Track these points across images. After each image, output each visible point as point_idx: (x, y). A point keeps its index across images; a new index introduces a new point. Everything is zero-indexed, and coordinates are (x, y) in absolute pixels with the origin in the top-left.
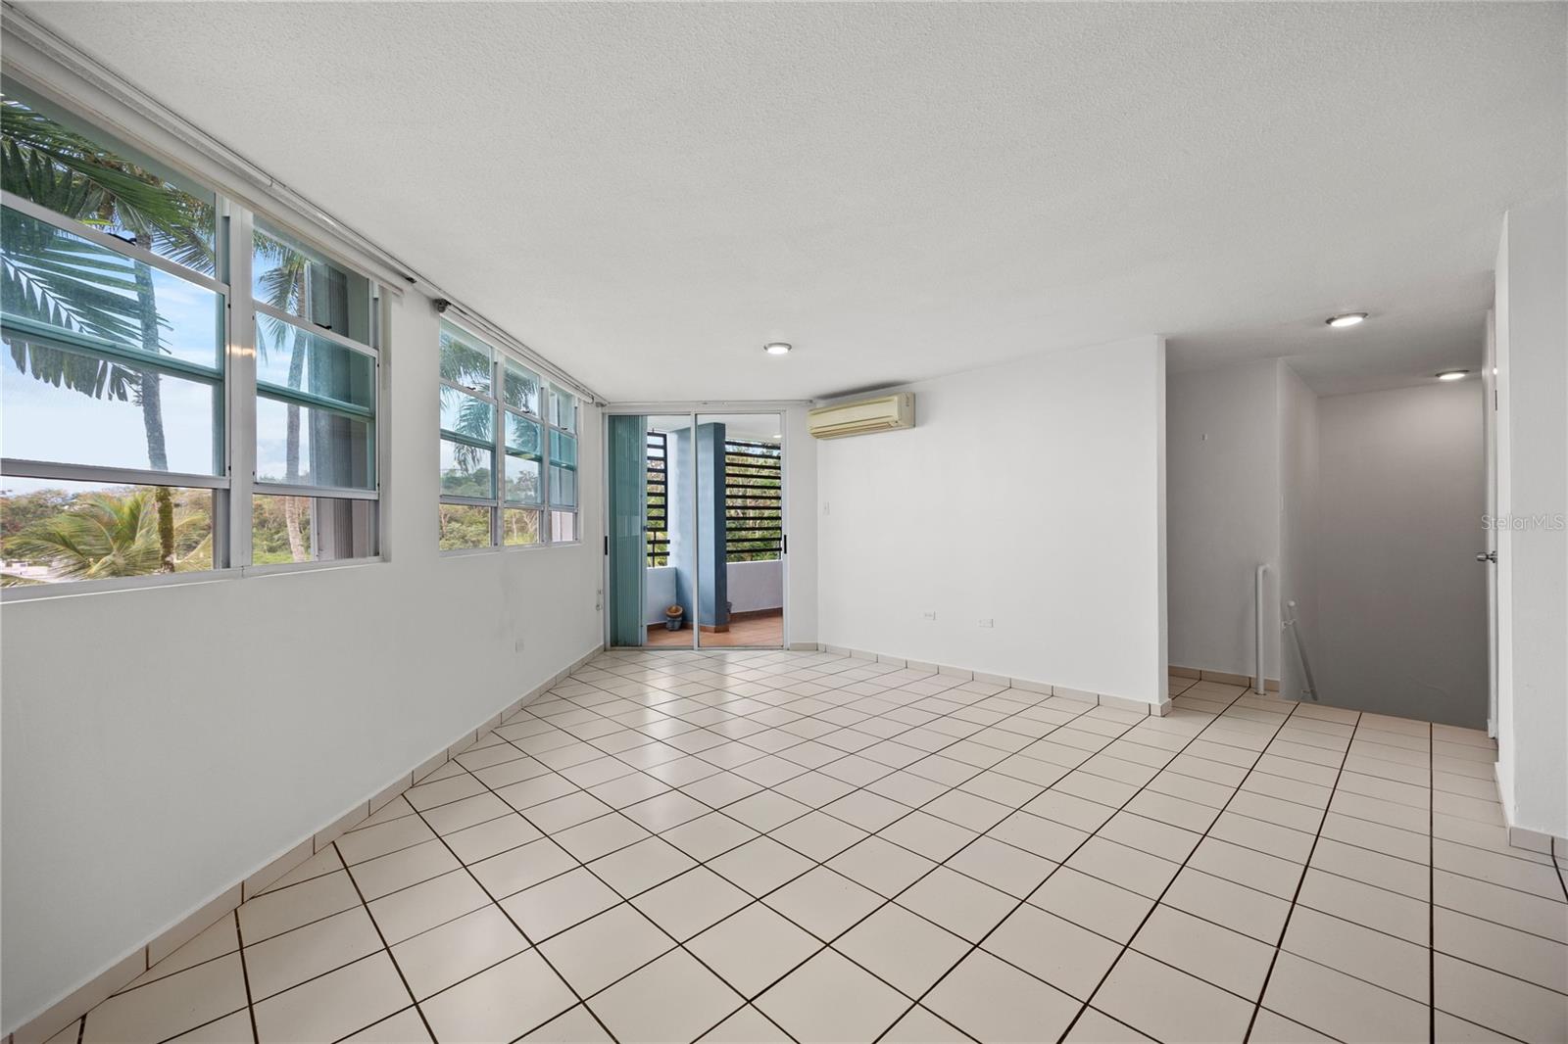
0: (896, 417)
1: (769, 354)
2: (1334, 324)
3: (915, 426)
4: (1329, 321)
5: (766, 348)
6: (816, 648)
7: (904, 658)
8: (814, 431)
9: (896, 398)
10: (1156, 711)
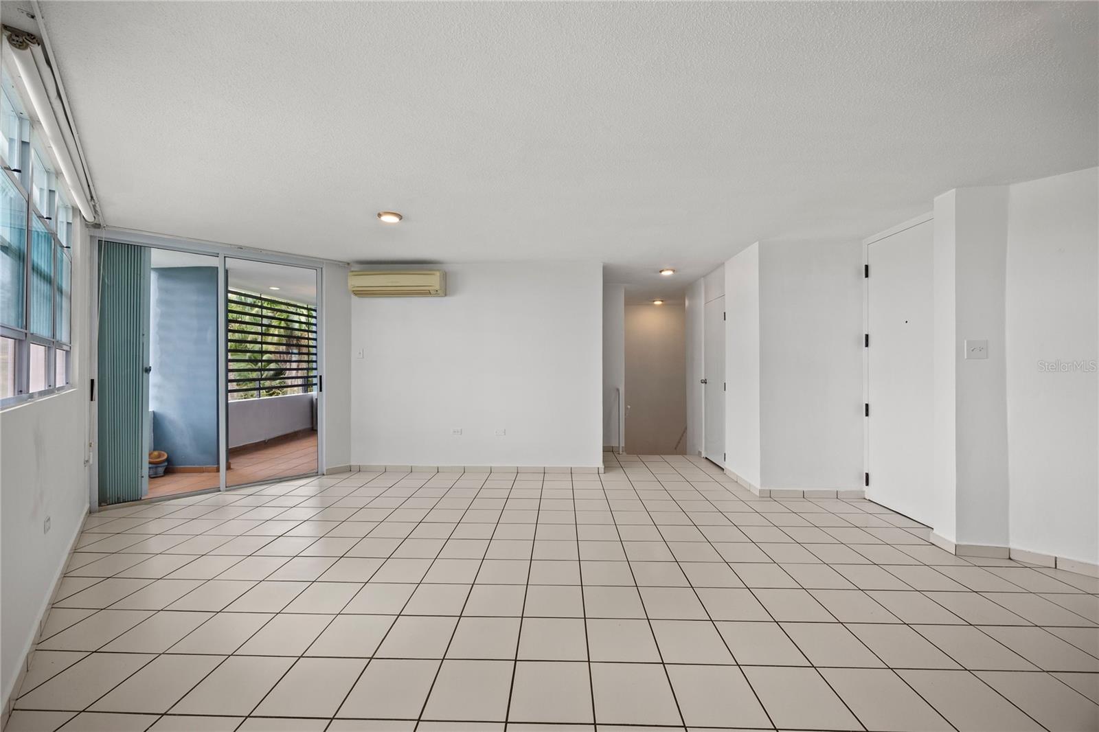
0: (437, 287)
1: (381, 221)
2: (663, 273)
3: (446, 295)
4: (661, 272)
5: (380, 215)
6: (349, 469)
7: (436, 465)
8: (354, 289)
9: (438, 274)
10: (602, 470)
